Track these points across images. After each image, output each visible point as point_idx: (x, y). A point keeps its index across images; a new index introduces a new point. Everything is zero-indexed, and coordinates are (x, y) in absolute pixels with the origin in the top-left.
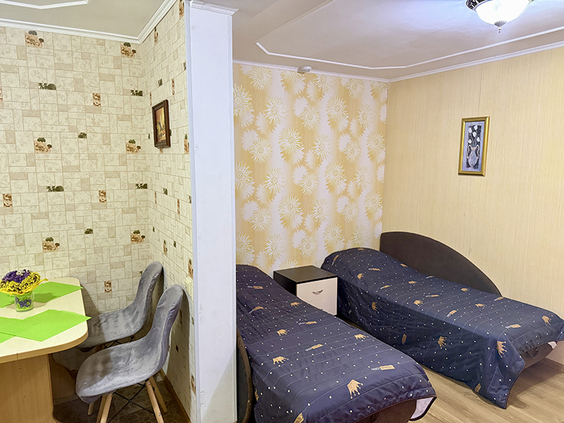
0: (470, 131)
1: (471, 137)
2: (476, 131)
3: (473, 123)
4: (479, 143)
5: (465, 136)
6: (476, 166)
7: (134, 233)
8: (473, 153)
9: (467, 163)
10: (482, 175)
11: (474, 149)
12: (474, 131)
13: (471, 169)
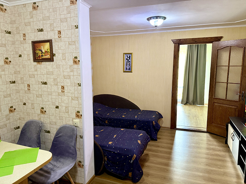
0: (127, 57)
1: (127, 59)
2: (128, 58)
3: (128, 55)
4: (130, 62)
5: (125, 59)
6: (129, 69)
7: (10, 108)
8: (128, 65)
9: (126, 68)
10: (132, 72)
11: (128, 63)
12: (128, 57)
13: (128, 70)
